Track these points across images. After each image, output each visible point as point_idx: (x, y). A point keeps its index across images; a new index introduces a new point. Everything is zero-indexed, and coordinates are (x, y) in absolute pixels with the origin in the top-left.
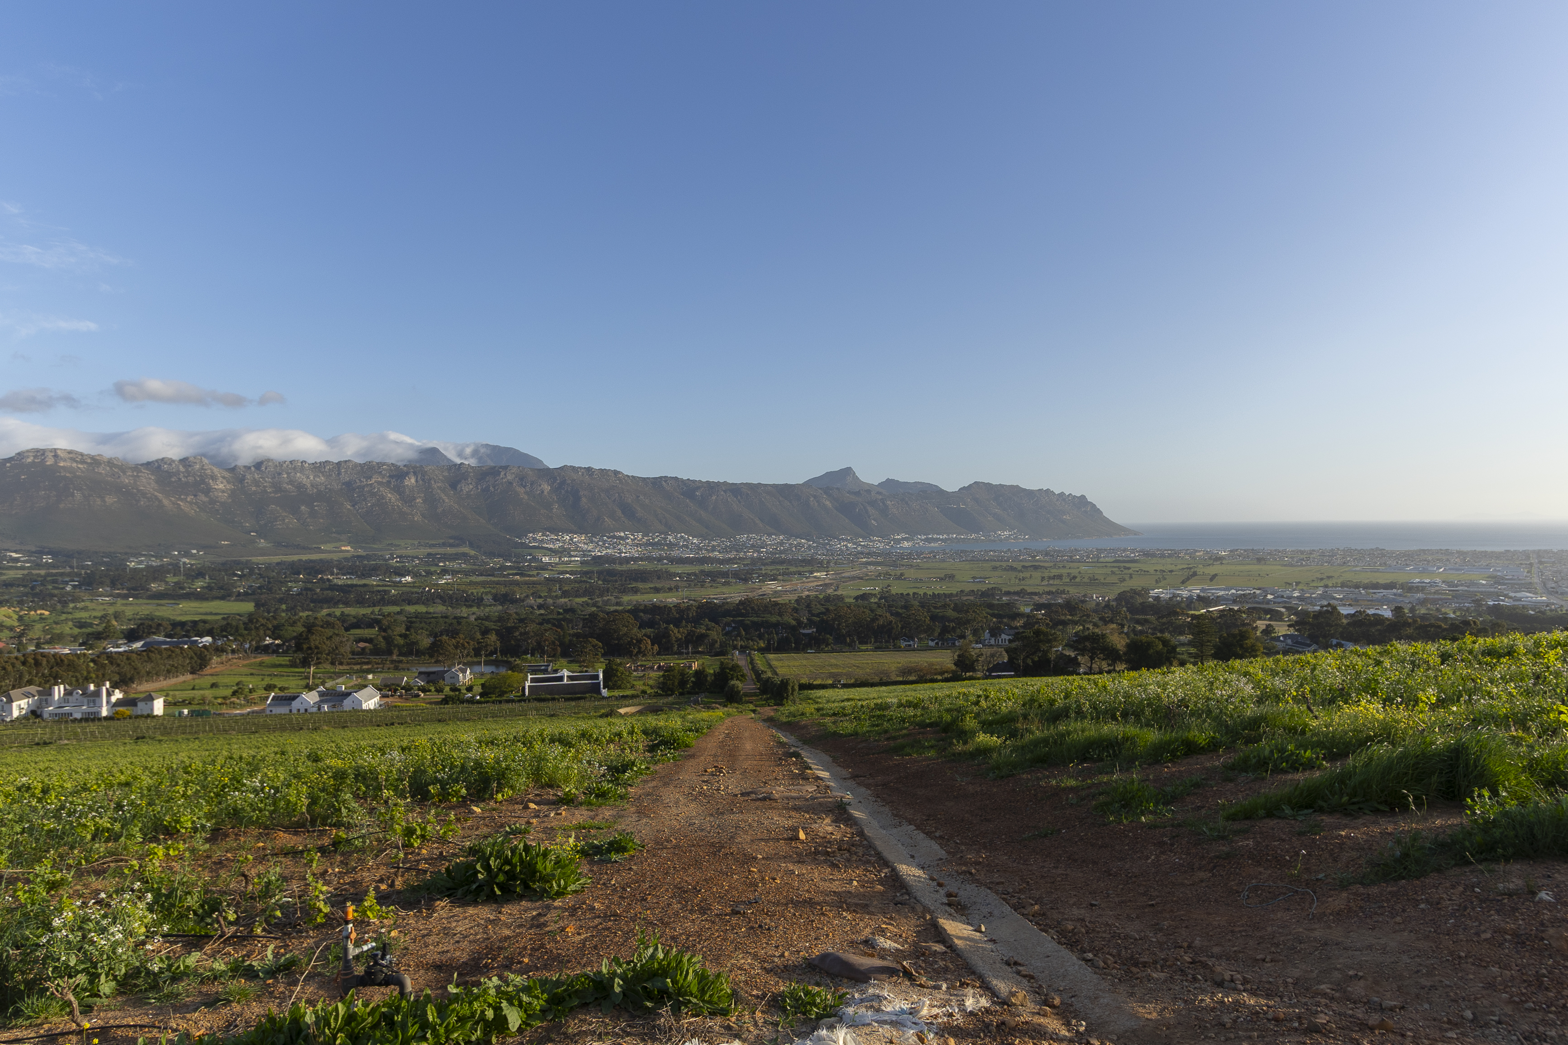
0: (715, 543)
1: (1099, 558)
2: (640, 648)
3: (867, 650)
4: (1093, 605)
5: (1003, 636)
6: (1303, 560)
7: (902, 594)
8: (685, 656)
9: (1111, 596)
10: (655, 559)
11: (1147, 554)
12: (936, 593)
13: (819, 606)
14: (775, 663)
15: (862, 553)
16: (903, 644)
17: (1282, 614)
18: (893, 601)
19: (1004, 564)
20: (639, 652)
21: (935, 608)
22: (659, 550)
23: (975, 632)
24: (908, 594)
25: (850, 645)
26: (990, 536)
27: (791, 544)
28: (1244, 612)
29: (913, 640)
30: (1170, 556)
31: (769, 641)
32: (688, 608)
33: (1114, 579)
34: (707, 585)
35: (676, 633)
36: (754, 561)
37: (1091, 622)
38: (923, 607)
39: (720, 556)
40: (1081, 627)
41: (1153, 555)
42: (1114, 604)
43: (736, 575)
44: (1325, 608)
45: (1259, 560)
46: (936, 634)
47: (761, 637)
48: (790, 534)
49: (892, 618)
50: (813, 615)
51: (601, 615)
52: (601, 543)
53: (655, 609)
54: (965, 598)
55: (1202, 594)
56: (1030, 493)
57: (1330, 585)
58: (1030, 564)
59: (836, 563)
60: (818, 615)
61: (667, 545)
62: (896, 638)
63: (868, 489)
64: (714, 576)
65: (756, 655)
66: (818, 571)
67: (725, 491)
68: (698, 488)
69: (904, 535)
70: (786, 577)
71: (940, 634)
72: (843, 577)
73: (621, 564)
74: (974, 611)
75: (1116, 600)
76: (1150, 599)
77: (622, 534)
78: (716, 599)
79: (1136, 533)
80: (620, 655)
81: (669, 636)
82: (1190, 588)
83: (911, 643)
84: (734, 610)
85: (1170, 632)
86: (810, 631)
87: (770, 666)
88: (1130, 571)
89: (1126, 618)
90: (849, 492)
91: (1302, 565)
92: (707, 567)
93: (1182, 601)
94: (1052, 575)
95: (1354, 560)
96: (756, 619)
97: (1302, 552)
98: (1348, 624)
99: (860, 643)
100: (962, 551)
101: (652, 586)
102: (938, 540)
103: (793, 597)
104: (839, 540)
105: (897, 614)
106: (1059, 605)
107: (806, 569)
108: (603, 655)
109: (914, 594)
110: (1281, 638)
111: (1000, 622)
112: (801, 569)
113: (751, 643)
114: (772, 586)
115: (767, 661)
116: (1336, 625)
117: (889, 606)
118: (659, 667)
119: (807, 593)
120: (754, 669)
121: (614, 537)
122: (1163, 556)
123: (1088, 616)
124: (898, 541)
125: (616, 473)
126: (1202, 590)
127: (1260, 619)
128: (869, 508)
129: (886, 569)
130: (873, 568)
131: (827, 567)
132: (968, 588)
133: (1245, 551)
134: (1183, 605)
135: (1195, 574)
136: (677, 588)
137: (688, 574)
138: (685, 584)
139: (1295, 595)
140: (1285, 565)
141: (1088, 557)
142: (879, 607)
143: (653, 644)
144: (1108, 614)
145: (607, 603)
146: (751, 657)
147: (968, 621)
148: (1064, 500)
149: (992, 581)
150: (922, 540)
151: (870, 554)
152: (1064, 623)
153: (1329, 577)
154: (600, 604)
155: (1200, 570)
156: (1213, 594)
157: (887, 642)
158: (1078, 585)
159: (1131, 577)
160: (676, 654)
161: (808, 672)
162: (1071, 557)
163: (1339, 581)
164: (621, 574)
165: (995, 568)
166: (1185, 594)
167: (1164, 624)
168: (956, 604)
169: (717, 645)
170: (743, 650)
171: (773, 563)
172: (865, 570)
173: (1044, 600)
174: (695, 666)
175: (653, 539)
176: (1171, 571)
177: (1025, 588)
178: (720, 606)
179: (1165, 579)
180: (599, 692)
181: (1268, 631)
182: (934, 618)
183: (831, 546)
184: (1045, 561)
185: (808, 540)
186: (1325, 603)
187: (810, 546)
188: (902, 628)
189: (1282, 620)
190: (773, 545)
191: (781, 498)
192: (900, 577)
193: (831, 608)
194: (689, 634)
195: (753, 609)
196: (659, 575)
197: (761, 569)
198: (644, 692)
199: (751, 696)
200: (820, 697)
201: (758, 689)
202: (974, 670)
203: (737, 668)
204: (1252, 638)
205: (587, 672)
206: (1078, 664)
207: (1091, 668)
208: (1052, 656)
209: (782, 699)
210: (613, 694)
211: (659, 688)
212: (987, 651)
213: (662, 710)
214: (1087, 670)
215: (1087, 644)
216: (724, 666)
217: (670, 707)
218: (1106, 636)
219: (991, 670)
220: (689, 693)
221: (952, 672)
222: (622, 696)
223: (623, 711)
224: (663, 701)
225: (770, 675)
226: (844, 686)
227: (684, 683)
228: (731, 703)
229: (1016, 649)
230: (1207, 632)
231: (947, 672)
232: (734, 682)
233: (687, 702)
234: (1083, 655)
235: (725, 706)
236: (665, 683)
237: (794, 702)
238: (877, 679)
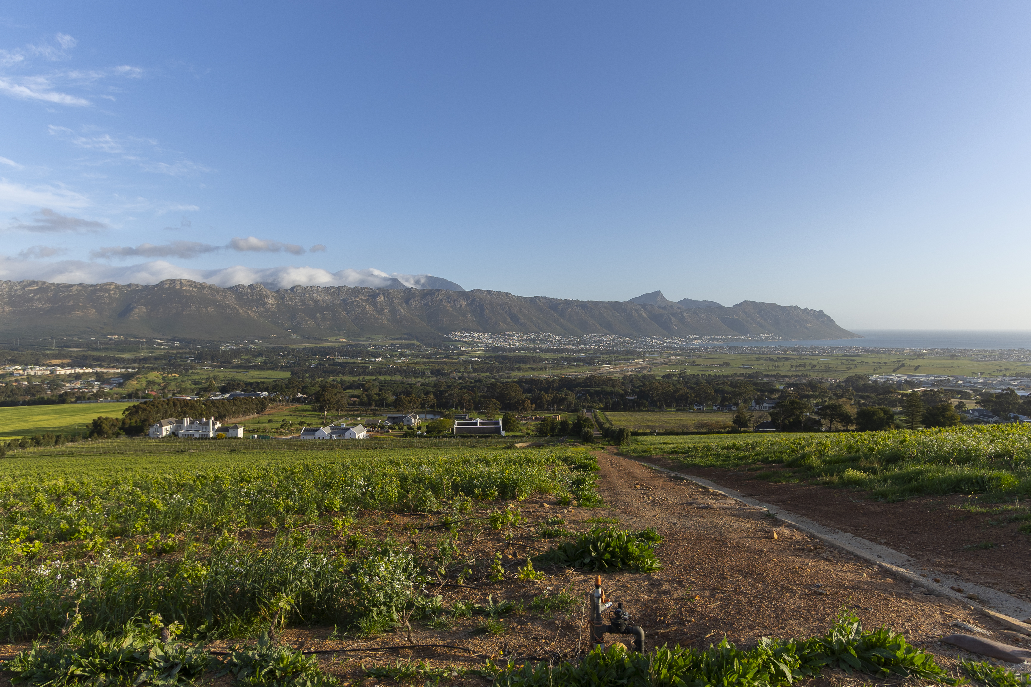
0: (570, 340)
1: (832, 353)
2: (523, 406)
3: (671, 411)
4: (828, 385)
5: (765, 404)
6: (986, 356)
7: (694, 375)
8: (552, 411)
9: (841, 378)
10: (531, 349)
11: (867, 351)
12: (717, 374)
13: (638, 381)
14: (610, 418)
15: (667, 347)
16: (696, 408)
17: (970, 394)
18: (688, 379)
19: (765, 356)
20: (523, 408)
21: (717, 384)
22: (534, 343)
23: (745, 401)
24: (698, 375)
25: (660, 407)
26: (754, 337)
27: (619, 341)
28: (942, 393)
29: (703, 405)
30: (884, 352)
31: (606, 403)
32: (553, 381)
33: (843, 368)
34: (565, 366)
35: (546, 397)
36: (595, 352)
37: (827, 396)
38: (710, 384)
39: (574, 348)
40: (820, 400)
41: (872, 352)
42: (844, 384)
43: (584, 360)
44: (1005, 392)
45: (952, 357)
46: (718, 402)
47: (600, 401)
48: (619, 335)
49: (688, 391)
50: (635, 387)
51: (499, 384)
52: (497, 339)
53: (532, 381)
54: (737, 378)
55: (909, 379)
56: (783, 309)
57: (1008, 375)
58: (783, 356)
59: (649, 354)
60: (638, 387)
61: (539, 340)
62: (691, 404)
63: (672, 305)
64: (570, 361)
65: (598, 412)
66: (637, 359)
67: (577, 306)
68: (559, 304)
69: (695, 336)
70: (616, 362)
71: (721, 402)
72: (654, 363)
73: (510, 352)
74: (744, 388)
75: (845, 382)
76: (870, 382)
77: (511, 333)
78: (571, 375)
79: (859, 336)
80: (510, 410)
81: (542, 398)
82: (899, 375)
83: (701, 407)
84: (583, 383)
85: (885, 405)
86: (632, 398)
87: (608, 420)
88: (855, 363)
89: (853, 394)
90: (658, 307)
91: (985, 360)
92: (565, 355)
93: (893, 384)
94: (798, 364)
95: (1027, 357)
96: (597, 389)
97: (985, 351)
98: (1024, 403)
99: (666, 406)
100: (735, 347)
101: (530, 366)
102: (718, 339)
103: (621, 375)
104: (651, 338)
105: (691, 388)
106: (804, 384)
107: (629, 357)
108: (500, 410)
109: (702, 375)
110: (970, 412)
111: (762, 395)
112: (626, 357)
113: (595, 405)
114: (607, 368)
115: (605, 417)
116: (1014, 403)
117: (686, 383)
118: (536, 419)
119: (630, 373)
120: (597, 421)
121: (506, 335)
122: (879, 352)
123: (825, 392)
124: (691, 340)
125: (507, 294)
126: (909, 376)
127: (953, 397)
128: (672, 318)
129: (683, 358)
130: (674, 357)
131: (644, 356)
132: (739, 371)
133: (941, 350)
134: (894, 386)
135: (903, 365)
136: (546, 368)
137: (553, 359)
138: (551, 365)
139: (980, 381)
140: (972, 360)
141: (824, 352)
142: (679, 383)
143: (532, 404)
144: (839, 392)
145: (501, 377)
146: (595, 414)
147: (740, 394)
148: (808, 313)
149: (756, 367)
150: (707, 339)
151: (672, 348)
152: (808, 397)
153: (1006, 370)
154: (497, 377)
155: (907, 362)
156: (917, 379)
157: (684, 406)
158: (817, 371)
159: (856, 366)
160: (546, 410)
161: (632, 424)
162: (812, 352)
163: (1015, 372)
164: (510, 358)
165: (758, 359)
166: (896, 379)
167: (881, 399)
168: (731, 382)
169: (573, 405)
170: (589, 408)
171: (608, 353)
172: (669, 358)
173: (793, 380)
174: (559, 418)
175: (530, 336)
176: (885, 363)
177: (780, 372)
178: (574, 380)
179: (881, 368)
180: (500, 433)
181: (960, 406)
182: (717, 391)
183: (646, 342)
184: (793, 355)
185: (631, 339)
186: (1004, 387)
187: (632, 342)
188: (694, 397)
189: (969, 399)
190: (608, 341)
191: (613, 311)
192: (693, 364)
193: (647, 383)
194: (554, 397)
195: (595, 382)
196: (534, 360)
197: (600, 357)
198: (528, 434)
199: (598, 439)
200: (644, 441)
201: (601, 434)
202: (747, 426)
203: (587, 420)
204: (948, 411)
205: (491, 420)
206: (821, 425)
207: (830, 428)
208: (803, 419)
209: (620, 441)
210: (508, 434)
211: (537, 431)
212: (756, 414)
213: (543, 446)
214: (828, 429)
215: (828, 411)
216: (579, 419)
217: (548, 444)
218: (840, 406)
219: (759, 427)
220: (557, 435)
221: (732, 427)
222: (515, 436)
223: (518, 445)
224: (541, 440)
225: (608, 425)
226: (658, 434)
227: (553, 429)
228: (587, 443)
229: (777, 413)
230: (914, 405)
231: (728, 427)
232: (587, 429)
233: (558, 441)
234: (825, 419)
235: (583, 444)
236: (540, 429)
237: (628, 443)
238: (680, 430)
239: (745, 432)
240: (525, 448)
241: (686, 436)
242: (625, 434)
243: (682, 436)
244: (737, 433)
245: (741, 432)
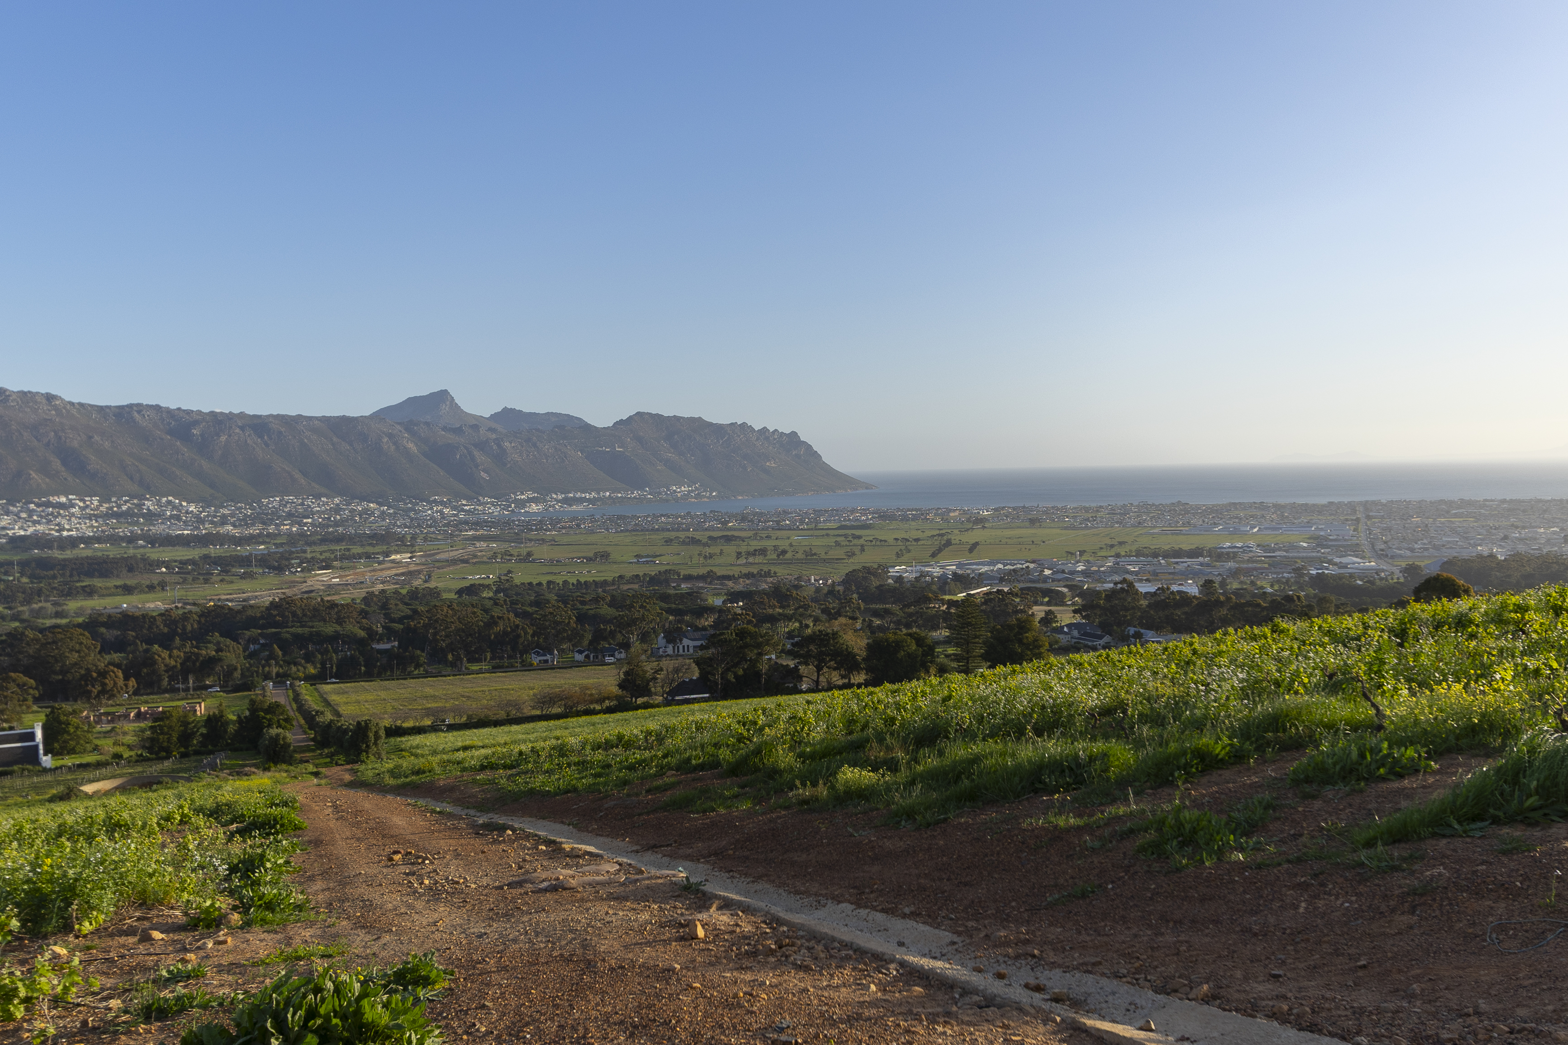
0: (226, 512)
1: (817, 522)
2: (104, 685)
3: (480, 672)
4: (808, 592)
5: (686, 642)
6: (1088, 520)
7: (530, 584)
8: (182, 694)
9: (836, 576)
10: (122, 539)
11: (884, 516)
12: (582, 580)
13: (401, 606)
14: (334, 698)
15: (466, 522)
16: (535, 660)
17: (1063, 595)
18: (517, 594)
19: (682, 535)
20: (103, 692)
21: (583, 603)
22: (130, 524)
23: (644, 637)
24: (540, 584)
25: (453, 665)
26: (660, 493)
27: (352, 511)
28: (1017, 595)
29: (552, 653)
30: (915, 518)
31: (323, 664)
32: (185, 617)
33: (839, 553)
34: (215, 578)
35: (164, 657)
36: (292, 539)
37: (810, 616)
38: (565, 603)
39: (236, 532)
40: (797, 625)
41: (892, 518)
42: (840, 588)
43: (264, 561)
44: (1119, 586)
45: (1033, 522)
46: (586, 643)
47: (308, 658)
48: (351, 495)
49: (517, 621)
50: (393, 620)
51: (30, 634)
52: (24, 515)
53: (126, 620)
54: (625, 587)
55: (960, 572)
56: (718, 430)
57: (1123, 553)
58: (720, 534)
59: (425, 539)
60: (400, 621)
61: (143, 516)
62: (526, 651)
63: (476, 423)
64: (226, 564)
65: (304, 688)
66: (397, 552)
67: (242, 428)
68: (196, 423)
69: (531, 494)
70: (346, 563)
71: (591, 643)
72: (438, 561)
73: (62, 548)
74: (642, 607)
75: (844, 582)
76: (890, 581)
77: (63, 499)
78: (231, 601)
79: (867, 486)
80: (66, 699)
81: (154, 662)
82: (942, 563)
83: (548, 657)
84: (262, 617)
85: (918, 627)
86: (387, 646)
87: (327, 703)
88: (862, 541)
89: (859, 608)
90: (444, 429)
91: (1087, 527)
92: (214, 550)
93: (933, 582)
94: (752, 549)
95: (1152, 518)
96: (300, 630)
97: (1087, 509)
98: (1149, 606)
99: (469, 661)
100: (620, 517)
101: (119, 583)
102: (581, 500)
103: (359, 594)
104: (429, 502)
105: (525, 615)
106: (764, 592)
107: (378, 549)
108: (36, 700)
109: (549, 582)
110: (1065, 629)
111: (679, 621)
112: (370, 549)
113: (294, 669)
114: (323, 577)
115: (321, 696)
116: (1133, 608)
117: (513, 603)
118: (140, 716)
119: (380, 587)
120: (302, 708)
121: (48, 504)
122: (905, 519)
123: (806, 607)
124: (522, 504)
125: (50, 398)
126: (959, 566)
127: (1036, 603)
128: (476, 453)
129: (504, 546)
130: (483, 544)
131: (412, 546)
132: (630, 571)
133: (1014, 509)
134: (934, 587)
135: (949, 543)
136: (163, 585)
137: (181, 562)
138: (176, 578)
139: (1079, 569)
140: (1066, 528)
141: (802, 522)
142: (496, 604)
143: (126, 678)
144: (834, 605)
145: (38, 613)
146: (294, 691)
147: (633, 622)
148: (767, 438)
149: (665, 560)
150: (558, 501)
151: (477, 524)
152: (773, 619)
153: (1121, 543)
154: (26, 616)
155: (956, 537)
156: (973, 571)
157: (510, 657)
158: (789, 563)
159: (863, 550)
160: (166, 691)
161: (389, 709)
162: (778, 522)
163: (1134, 548)
164: (63, 564)
165: (668, 542)
166: (936, 571)
167: (910, 615)
168: (613, 596)
169: (237, 674)
170: (280, 680)
171: (324, 541)
172: (471, 548)
173: (740, 587)
174: (201, 709)
175: (119, 506)
176: (917, 540)
177: (714, 569)
178: (239, 612)
179: (909, 551)
180: (36, 761)
181: (1048, 619)
182: (582, 618)
183: (417, 512)
184: (741, 530)
185: (380, 504)
186: (1117, 578)
187: (383, 512)
188: (533, 636)
189: (1063, 604)
190: (323, 512)
191: (335, 439)
192: (527, 558)
193: (421, 608)
194: (187, 659)
195: (294, 614)
196: (130, 565)
197: (305, 552)
198: (118, 756)
199: (304, 752)
200: (417, 747)
201: (313, 740)
202: (649, 693)
203: (274, 708)
204: (1029, 630)
205: (11, 728)
206: (800, 678)
207: (817, 682)
208: (764, 667)
209: (359, 752)
210: (60, 763)
211: (144, 747)
212: (668, 664)
213: (160, 783)
214: (813, 686)
215: (812, 647)
216: (254, 707)
217: (174, 777)
218: (835, 634)
219: (673, 692)
220: (197, 753)
221: (617, 697)
222: (80, 766)
223: (89, 788)
224: (154, 769)
225: (329, 716)
226: (452, 728)
227: (185, 738)
228: (276, 763)
229: (710, 659)
230: (969, 624)
231: (608, 698)
232: (274, 731)
233: (203, 769)
234: (807, 664)
235: (267, 769)
236: (152, 740)
237: (379, 757)
238: (502, 715)
239: (646, 706)
240: (108, 793)
241: (515, 728)
242: (371, 735)
243: (506, 728)
244: (627, 710)
245: (637, 708)
